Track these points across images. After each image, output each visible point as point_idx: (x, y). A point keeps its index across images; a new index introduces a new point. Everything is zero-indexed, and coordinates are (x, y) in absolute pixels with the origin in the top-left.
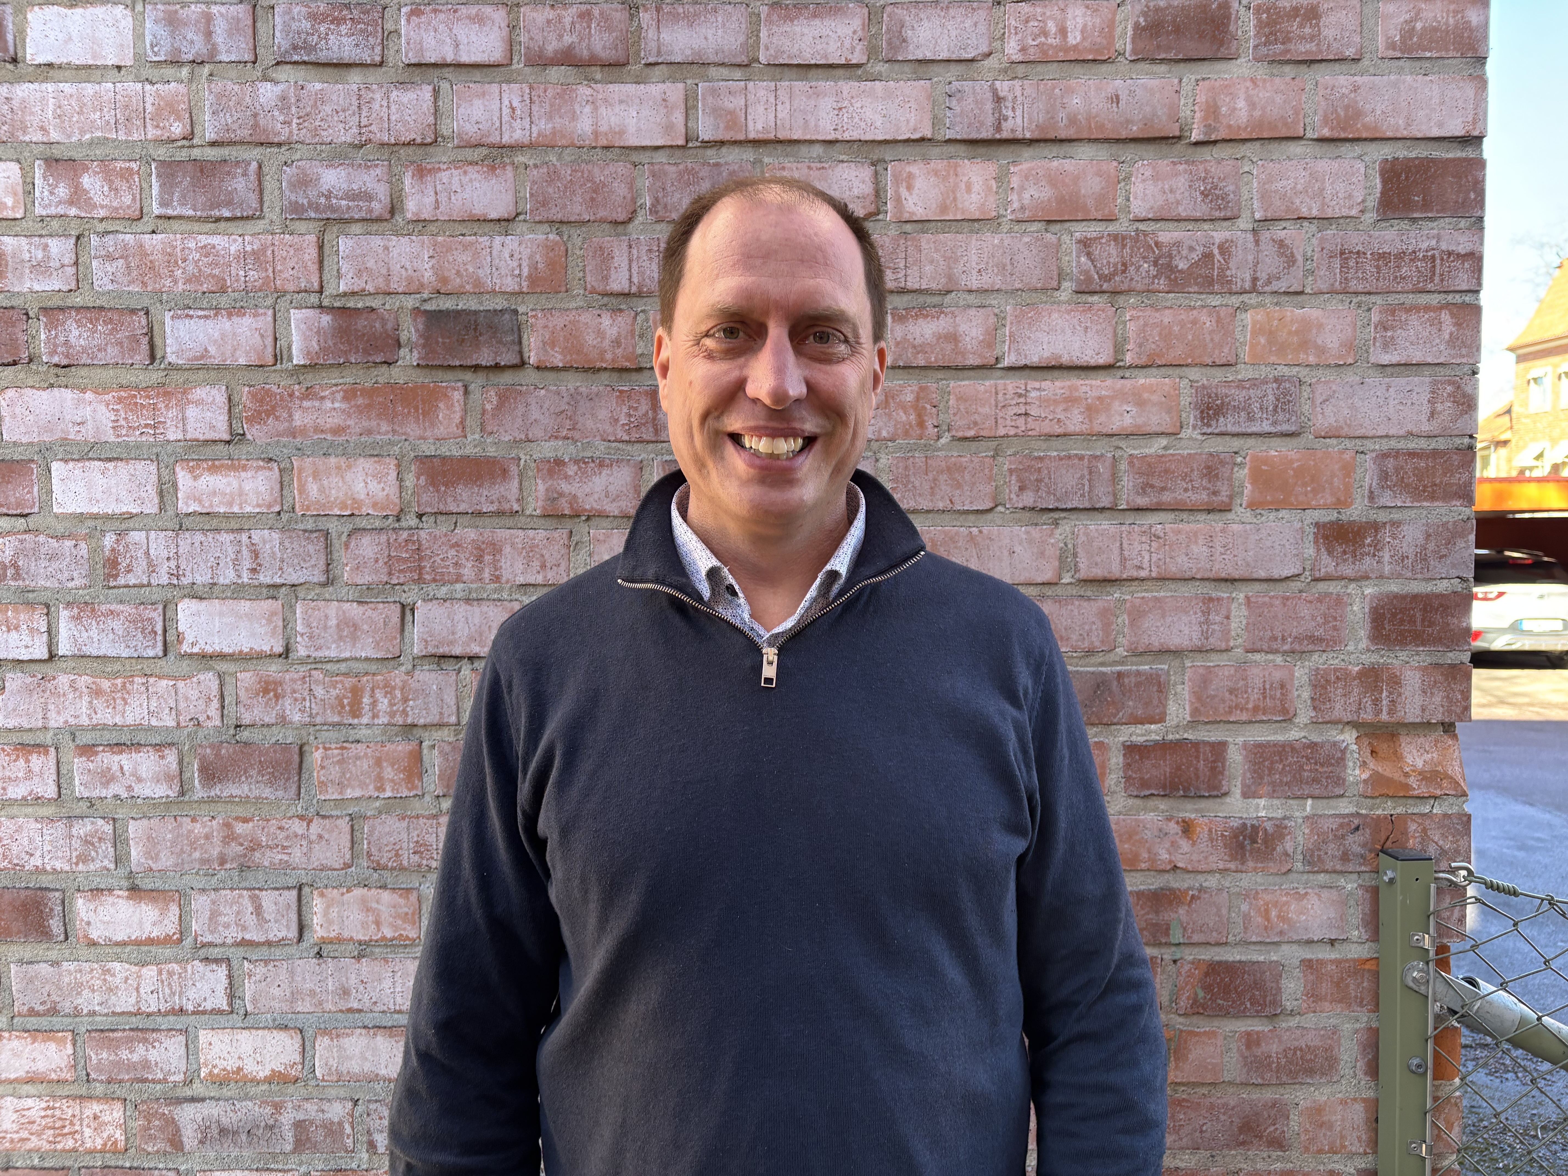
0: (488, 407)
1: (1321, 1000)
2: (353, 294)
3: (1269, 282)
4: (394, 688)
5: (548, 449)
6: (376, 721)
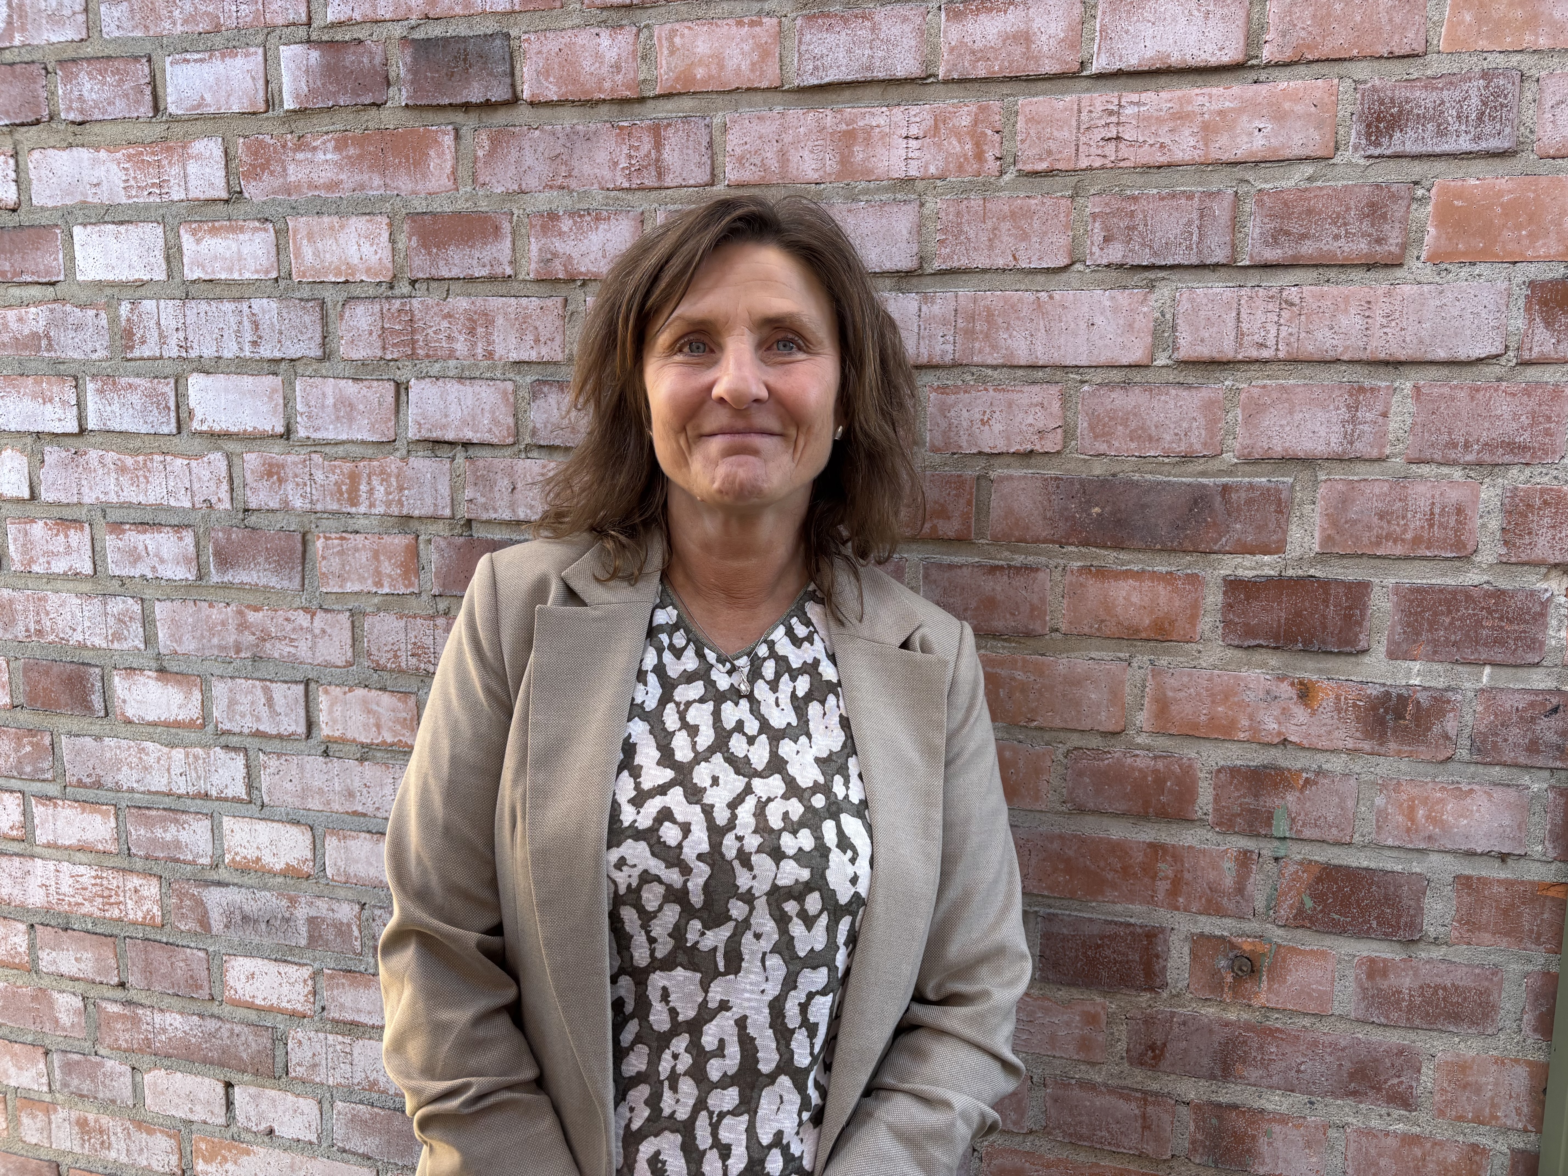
0: (480, 153)
1: (1479, 929)
2: (341, 24)
4: (389, 475)
5: (542, 201)
6: (373, 511)
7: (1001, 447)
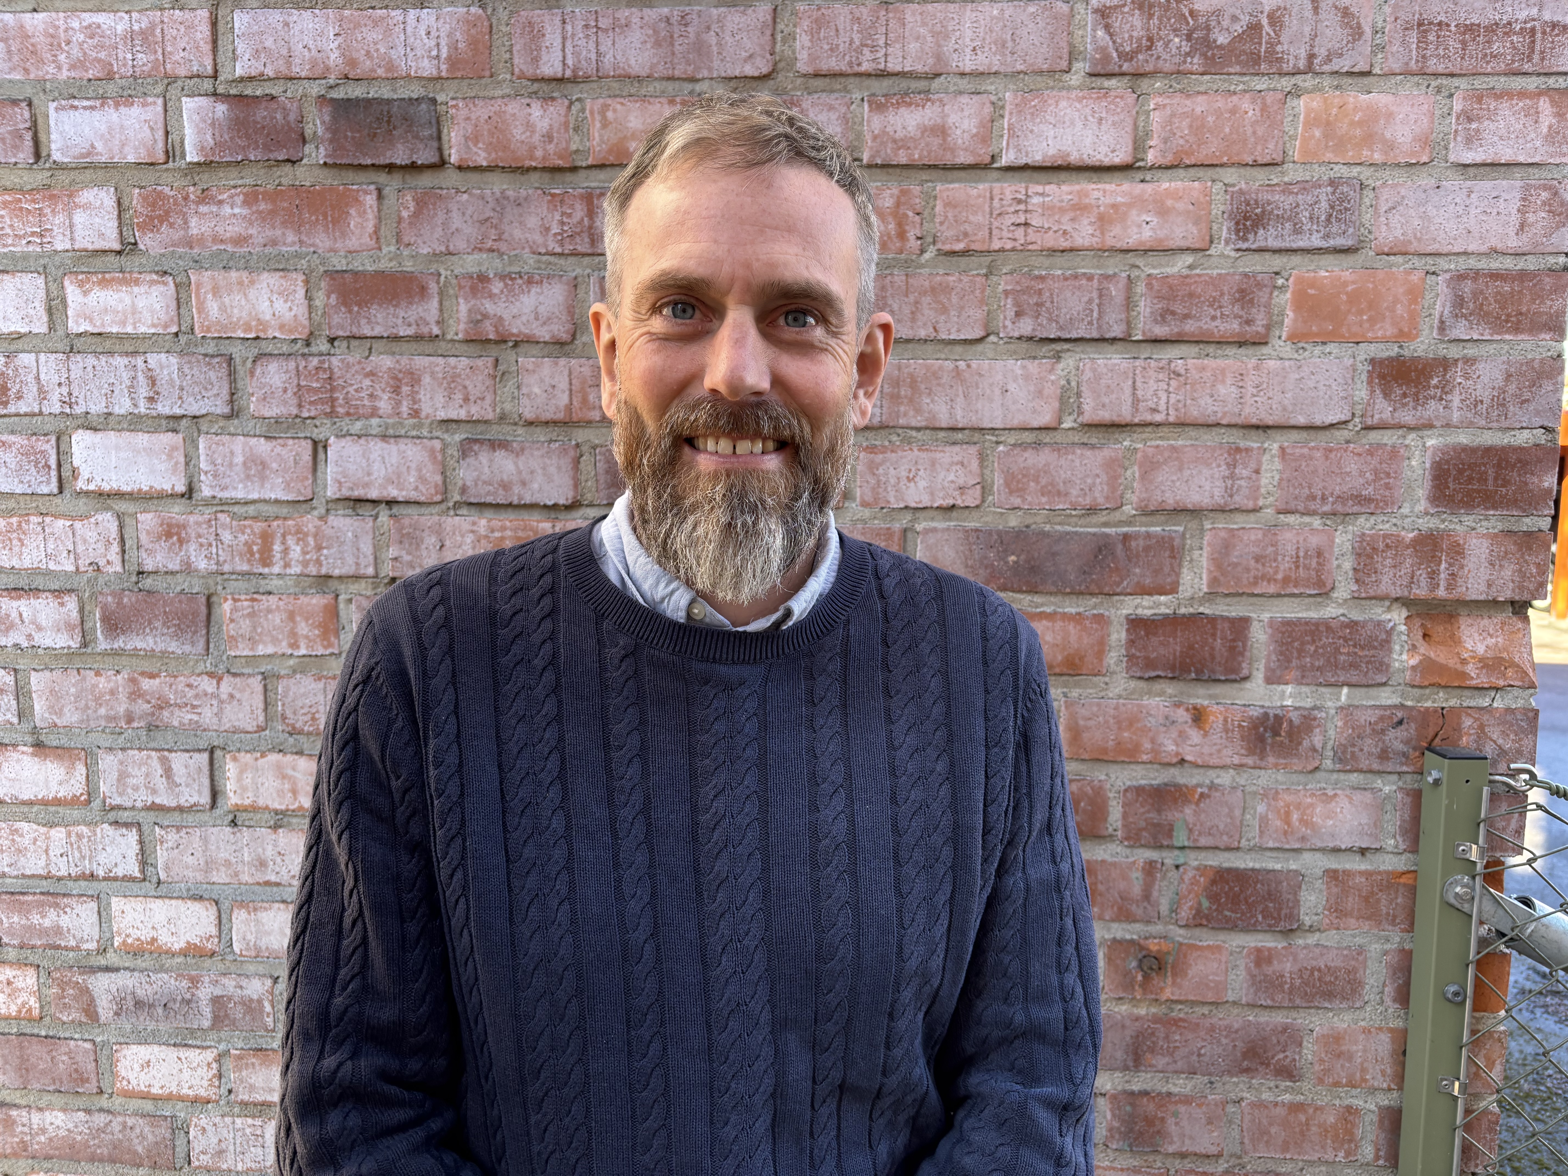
0: (405, 214)
1: (1346, 915)
2: (251, 79)
3: (1328, 60)
4: (306, 535)
5: (471, 263)
6: (288, 571)
7: (926, 503)
